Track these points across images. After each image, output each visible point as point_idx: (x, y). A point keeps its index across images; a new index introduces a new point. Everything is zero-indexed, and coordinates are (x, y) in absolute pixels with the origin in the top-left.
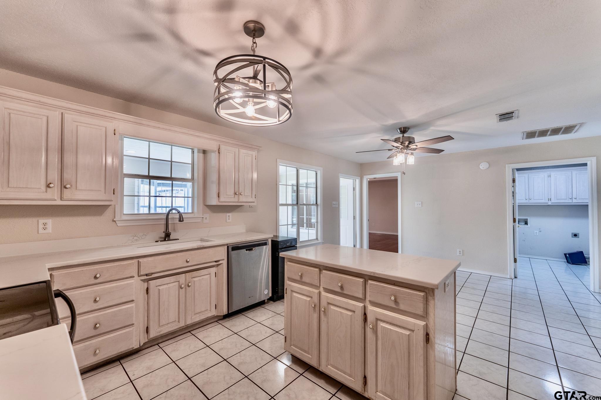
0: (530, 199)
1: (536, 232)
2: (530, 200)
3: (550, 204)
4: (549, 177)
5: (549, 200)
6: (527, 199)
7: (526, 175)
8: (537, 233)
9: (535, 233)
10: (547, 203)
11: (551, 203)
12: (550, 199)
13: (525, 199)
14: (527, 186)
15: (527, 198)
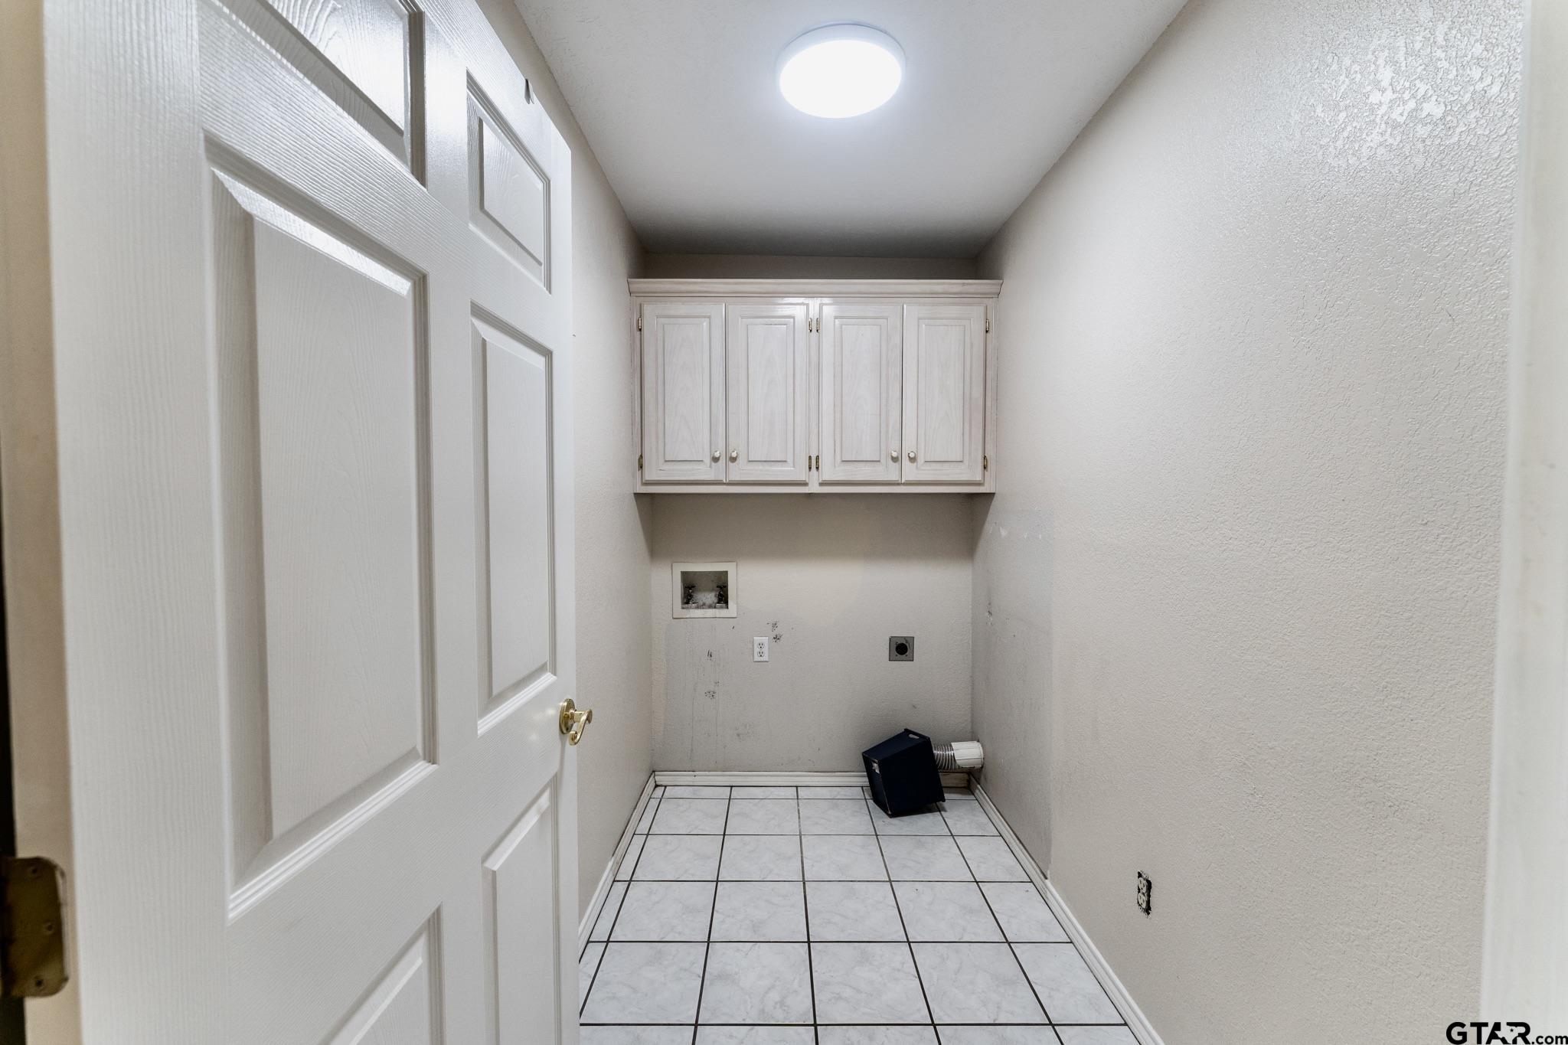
0: (733, 459)
1: (761, 645)
2: (731, 464)
3: (814, 488)
4: (814, 330)
5: (810, 468)
6: (716, 460)
7: (717, 310)
8: (765, 650)
9: (757, 650)
10: (805, 484)
11: (821, 484)
12: (818, 458)
13: (708, 460)
14: (718, 379)
15: (717, 455)
